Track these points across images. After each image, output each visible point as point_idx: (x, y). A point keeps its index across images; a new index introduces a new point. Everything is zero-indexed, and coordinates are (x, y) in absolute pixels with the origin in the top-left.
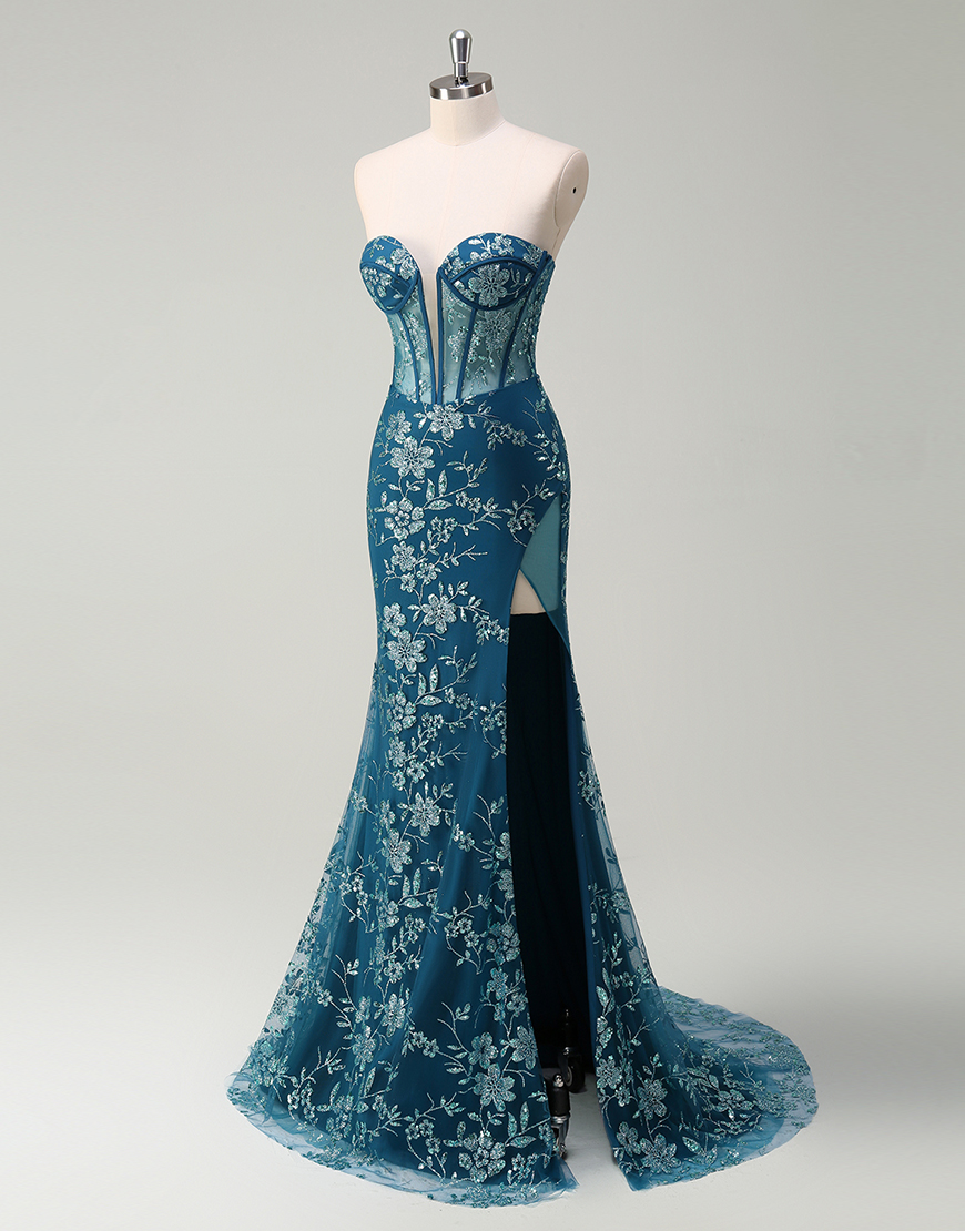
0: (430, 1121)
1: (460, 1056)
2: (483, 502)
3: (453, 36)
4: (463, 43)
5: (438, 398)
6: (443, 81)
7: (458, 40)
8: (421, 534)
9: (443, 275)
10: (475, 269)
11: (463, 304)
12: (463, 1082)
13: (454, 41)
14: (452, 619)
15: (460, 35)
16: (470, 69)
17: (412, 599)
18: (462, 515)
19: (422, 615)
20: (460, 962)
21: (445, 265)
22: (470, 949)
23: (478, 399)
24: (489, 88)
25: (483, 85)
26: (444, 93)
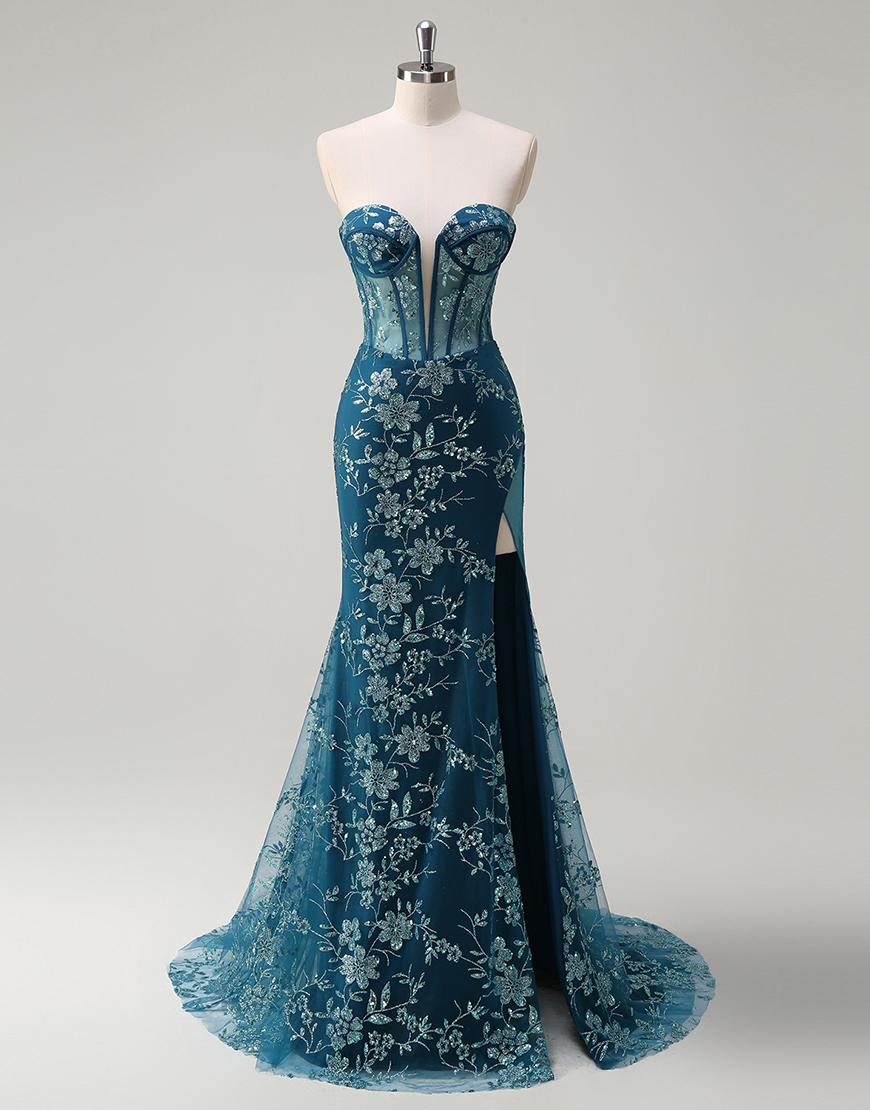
0: (459, 1030)
1: (481, 961)
2: (472, 450)
3: (419, 26)
4: (428, 34)
5: (428, 354)
6: (410, 66)
7: (423, 30)
8: (409, 482)
9: (443, 241)
10: (475, 236)
11: (459, 269)
12: (486, 986)
13: (419, 30)
14: (439, 560)
15: (425, 25)
16: (435, 58)
17: (398, 544)
18: (452, 464)
19: (408, 558)
20: (474, 872)
21: (445, 232)
22: (483, 860)
23: (467, 356)
24: (452, 76)
25: (446, 74)
26: (408, 75)
